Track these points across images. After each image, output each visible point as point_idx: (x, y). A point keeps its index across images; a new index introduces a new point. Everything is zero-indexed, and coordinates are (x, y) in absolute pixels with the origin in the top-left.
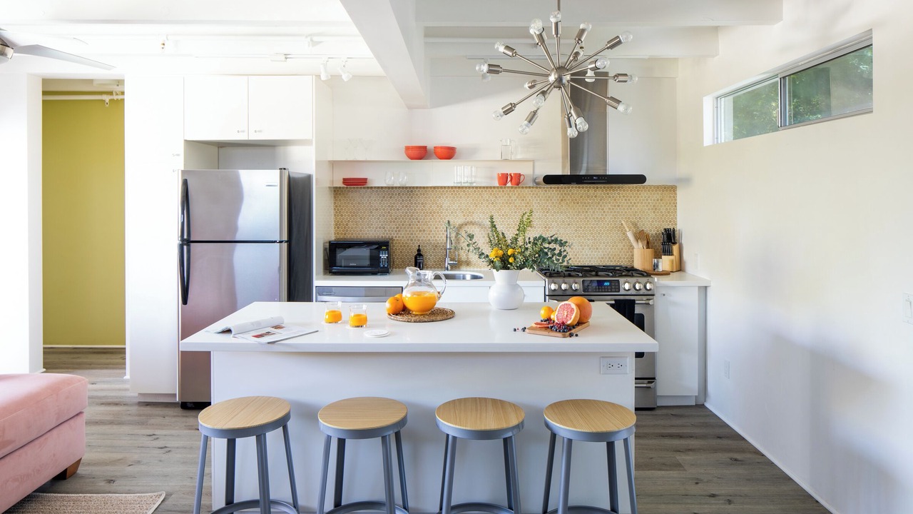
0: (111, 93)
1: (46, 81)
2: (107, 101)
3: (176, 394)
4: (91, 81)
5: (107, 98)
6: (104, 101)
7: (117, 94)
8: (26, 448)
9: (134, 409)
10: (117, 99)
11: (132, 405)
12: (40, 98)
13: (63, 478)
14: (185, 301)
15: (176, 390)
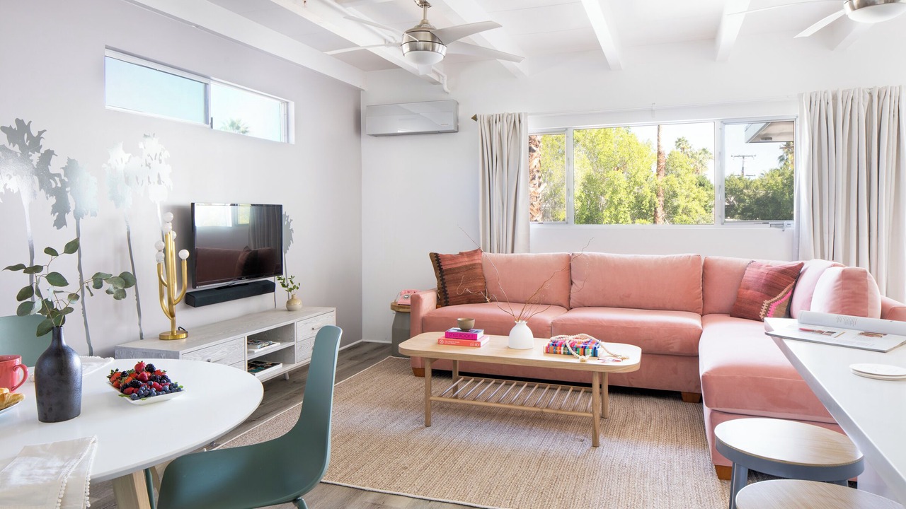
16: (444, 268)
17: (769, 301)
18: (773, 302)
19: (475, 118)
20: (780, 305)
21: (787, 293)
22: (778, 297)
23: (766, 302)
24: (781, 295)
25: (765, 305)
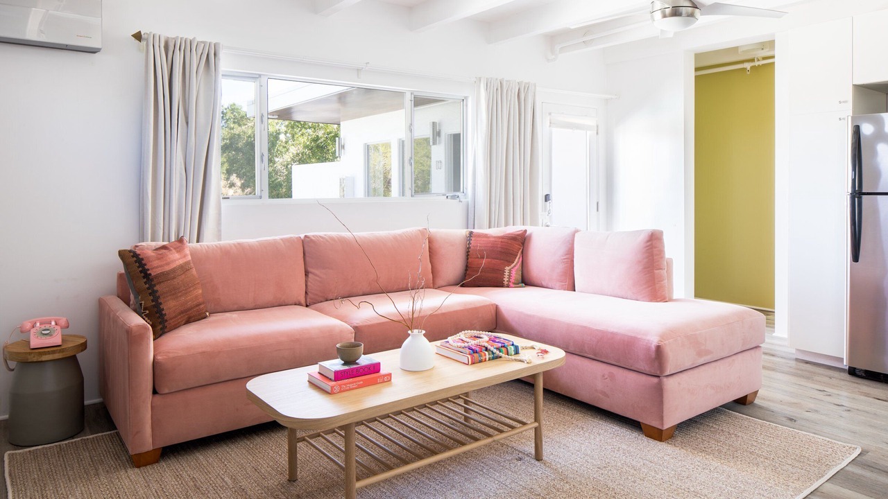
0: (753, 60)
1: (698, 56)
2: (749, 68)
3: (843, 359)
4: (735, 49)
5: (748, 66)
6: (746, 69)
7: (758, 60)
8: (719, 363)
9: (793, 363)
10: (759, 65)
11: (790, 359)
12: (693, 74)
13: (742, 403)
14: (856, 257)
15: (844, 354)
16: (153, 273)
17: (510, 267)
18: (512, 268)
19: (138, 36)
20: (517, 270)
21: (519, 258)
22: (515, 262)
23: (507, 269)
24: (516, 260)
25: (507, 271)
